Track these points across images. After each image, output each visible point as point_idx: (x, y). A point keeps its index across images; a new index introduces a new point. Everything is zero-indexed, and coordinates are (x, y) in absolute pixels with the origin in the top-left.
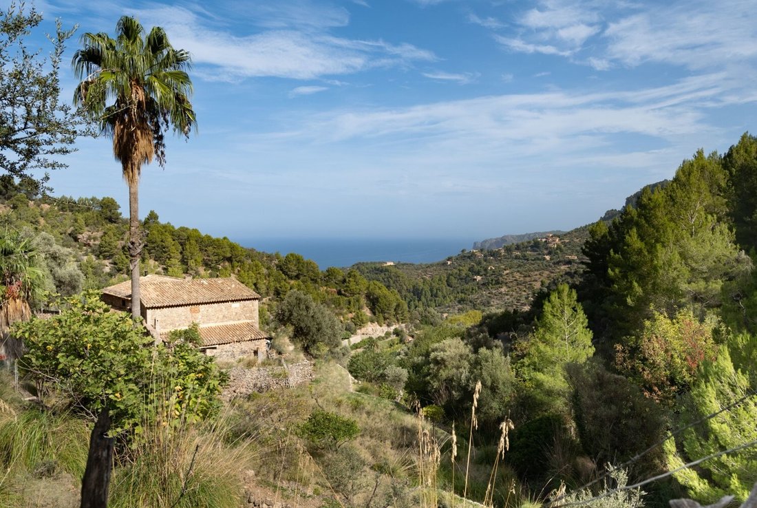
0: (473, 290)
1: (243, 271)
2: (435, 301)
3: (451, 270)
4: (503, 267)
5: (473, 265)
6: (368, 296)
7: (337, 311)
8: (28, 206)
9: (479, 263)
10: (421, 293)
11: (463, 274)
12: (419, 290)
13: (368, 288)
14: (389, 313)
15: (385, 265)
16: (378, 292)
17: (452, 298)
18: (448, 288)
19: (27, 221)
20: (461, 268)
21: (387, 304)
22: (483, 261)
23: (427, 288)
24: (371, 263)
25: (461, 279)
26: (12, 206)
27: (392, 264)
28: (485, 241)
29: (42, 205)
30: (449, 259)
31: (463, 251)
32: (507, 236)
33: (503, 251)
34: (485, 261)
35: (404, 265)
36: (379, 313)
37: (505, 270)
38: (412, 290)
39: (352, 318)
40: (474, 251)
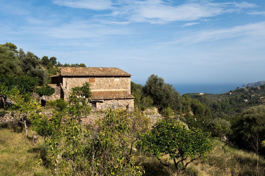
0: (243, 106)
1: (135, 94)
2: (224, 111)
3: (232, 97)
4: (260, 95)
5: (243, 95)
6: (192, 106)
7: (177, 112)
8: (53, 68)
9: (246, 93)
10: (217, 107)
11: (238, 99)
12: (216, 105)
13: (192, 102)
14: (202, 114)
15: (199, 94)
16: (196, 104)
17: (232, 109)
18: (230, 105)
19: (52, 73)
20: (237, 96)
21: (201, 109)
22: (248, 93)
23: (220, 105)
24: (193, 94)
25: (237, 101)
26: (47, 68)
27: (202, 94)
28: (249, 84)
29: (58, 67)
30: (231, 92)
31: (238, 88)
32: (261, 82)
33: (259, 88)
34: (250, 92)
35: (208, 94)
36: (197, 114)
37: (261, 97)
38: (212, 106)
39: (184, 116)
40: (244, 88)
